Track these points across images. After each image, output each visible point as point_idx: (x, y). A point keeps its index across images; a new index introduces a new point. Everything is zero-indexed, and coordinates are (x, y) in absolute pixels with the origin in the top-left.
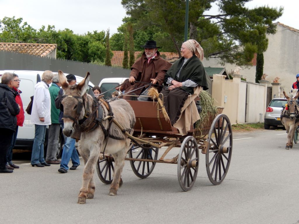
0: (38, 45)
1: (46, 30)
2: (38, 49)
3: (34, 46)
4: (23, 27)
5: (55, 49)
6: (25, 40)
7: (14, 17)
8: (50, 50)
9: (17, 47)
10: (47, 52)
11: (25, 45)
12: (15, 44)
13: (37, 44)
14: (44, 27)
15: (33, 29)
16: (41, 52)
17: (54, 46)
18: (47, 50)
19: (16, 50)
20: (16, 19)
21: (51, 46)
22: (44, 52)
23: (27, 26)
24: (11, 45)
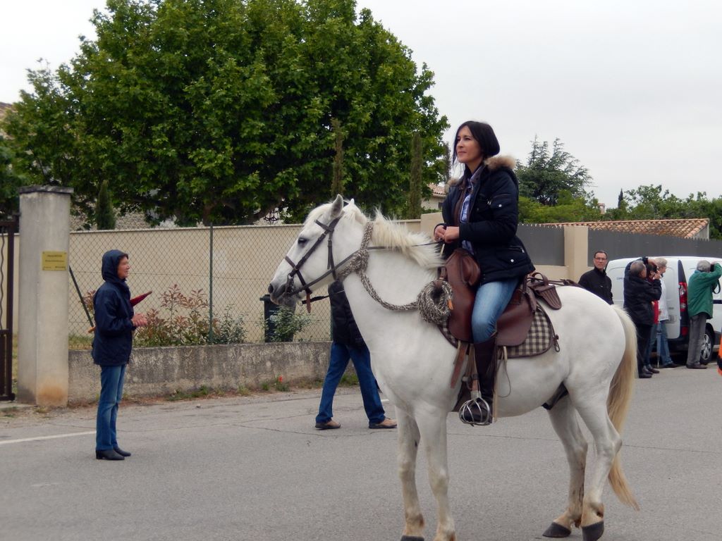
0: (684, 222)
1: (695, 199)
2: (684, 226)
3: (679, 222)
4: (664, 197)
5: (707, 225)
6: (667, 215)
7: (652, 185)
8: (700, 226)
9: (656, 225)
10: (696, 229)
11: (668, 222)
12: (654, 221)
13: (683, 220)
14: (692, 196)
15: (677, 199)
16: (689, 229)
17: (705, 221)
18: (696, 227)
19: (656, 229)
20: (654, 187)
21: (702, 221)
22: (692, 229)
23: (669, 196)
24: (649, 223)
